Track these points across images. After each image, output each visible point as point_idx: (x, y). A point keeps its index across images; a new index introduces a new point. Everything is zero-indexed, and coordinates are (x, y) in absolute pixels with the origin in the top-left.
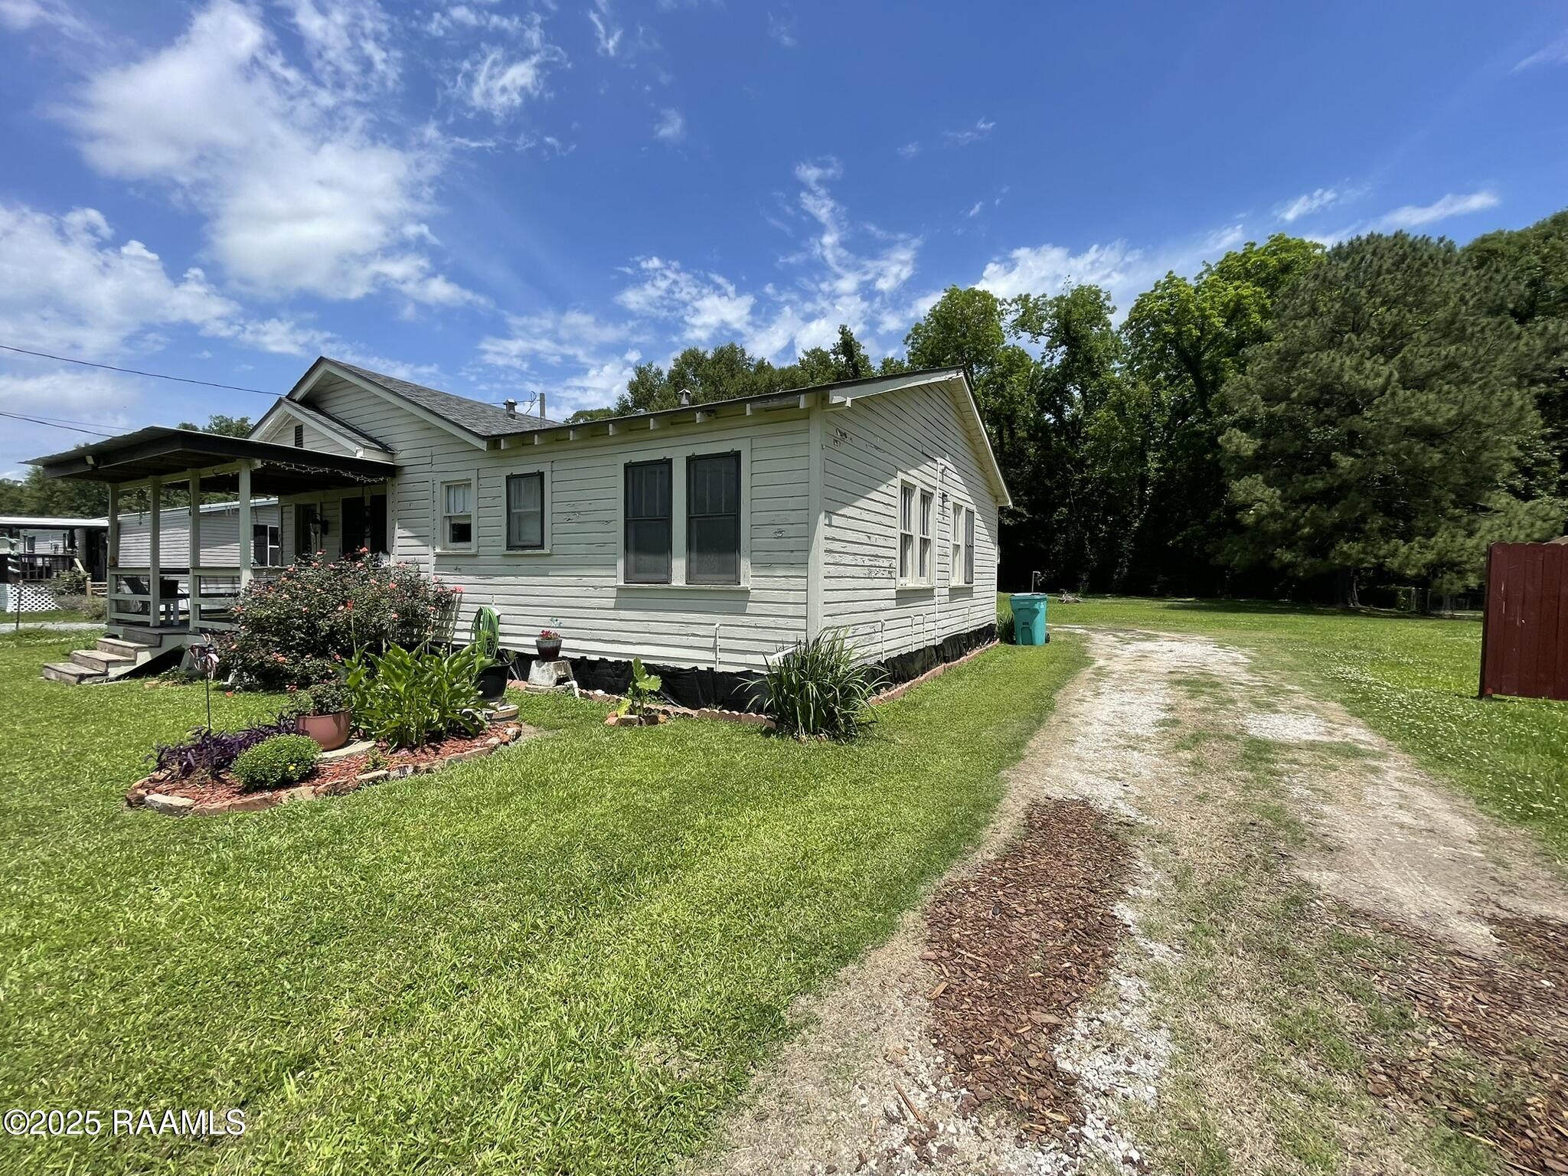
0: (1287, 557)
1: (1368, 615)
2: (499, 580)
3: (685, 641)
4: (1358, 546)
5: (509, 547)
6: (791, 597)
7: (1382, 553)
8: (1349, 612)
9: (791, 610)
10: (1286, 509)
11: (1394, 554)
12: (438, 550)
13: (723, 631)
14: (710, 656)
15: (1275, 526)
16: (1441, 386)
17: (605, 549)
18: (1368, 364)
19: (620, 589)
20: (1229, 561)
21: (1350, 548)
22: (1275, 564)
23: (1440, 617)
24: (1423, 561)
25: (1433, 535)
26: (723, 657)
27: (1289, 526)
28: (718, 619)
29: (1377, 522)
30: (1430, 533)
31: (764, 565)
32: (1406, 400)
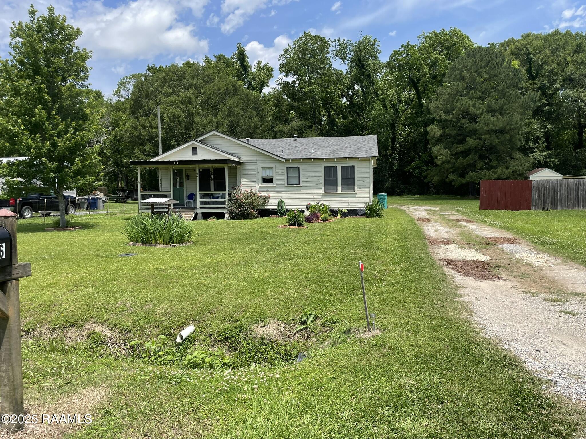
0: (452, 177)
2: (284, 193)
3: (341, 204)
4: (475, 174)
5: (287, 185)
6: (366, 194)
7: (482, 176)
9: (366, 196)
10: (451, 159)
12: (260, 185)
13: (350, 201)
14: (347, 207)
17: (319, 185)
18: (477, 104)
19: (323, 194)
21: (472, 174)
26: (350, 206)
28: (349, 199)
31: (360, 188)
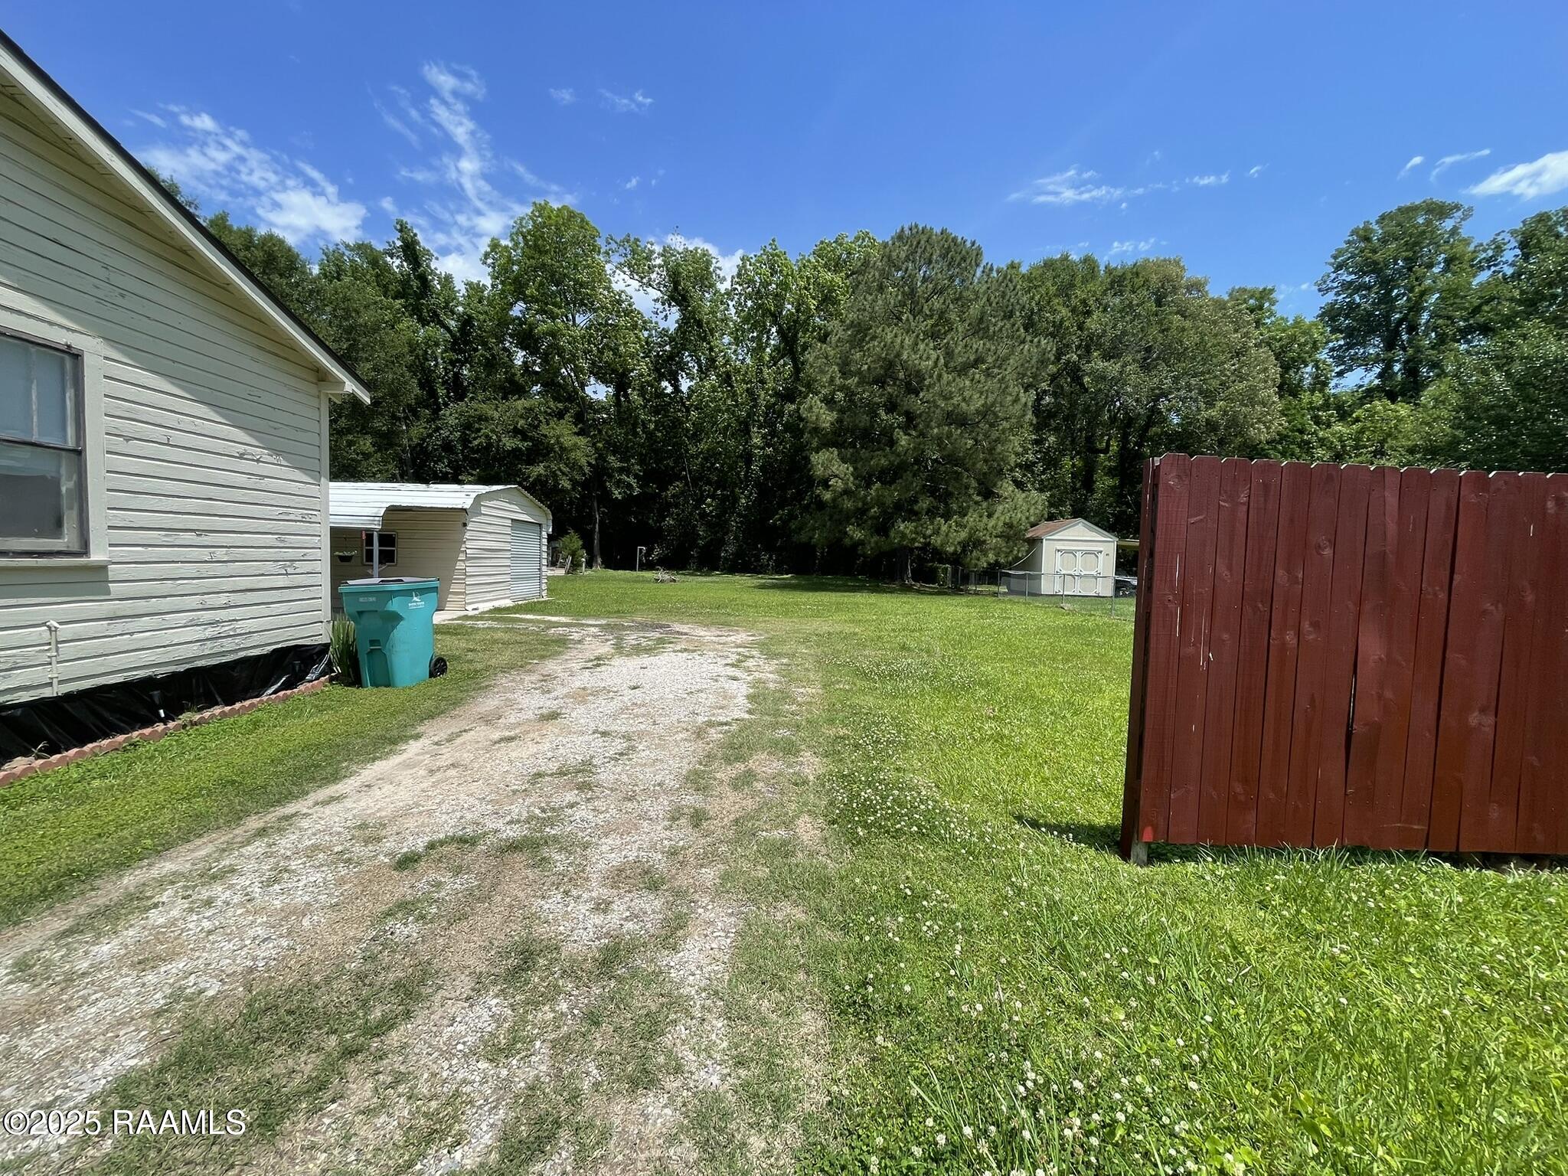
0: (858, 535)
1: (918, 592)
4: (911, 526)
7: (929, 532)
8: (906, 589)
10: (857, 488)
11: (937, 532)
15: (848, 504)
16: (974, 374)
18: (922, 346)
20: (811, 538)
21: (904, 527)
22: (847, 541)
23: (968, 593)
24: (958, 539)
25: (965, 515)
27: (860, 505)
29: (924, 503)
30: (963, 513)
32: (949, 383)
